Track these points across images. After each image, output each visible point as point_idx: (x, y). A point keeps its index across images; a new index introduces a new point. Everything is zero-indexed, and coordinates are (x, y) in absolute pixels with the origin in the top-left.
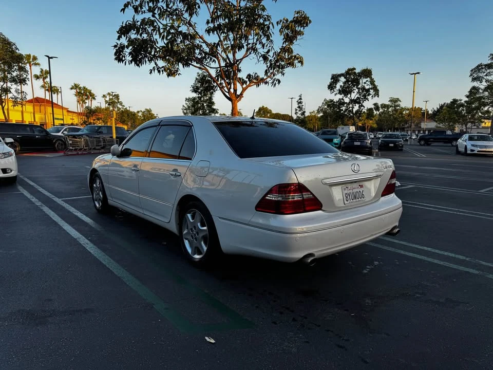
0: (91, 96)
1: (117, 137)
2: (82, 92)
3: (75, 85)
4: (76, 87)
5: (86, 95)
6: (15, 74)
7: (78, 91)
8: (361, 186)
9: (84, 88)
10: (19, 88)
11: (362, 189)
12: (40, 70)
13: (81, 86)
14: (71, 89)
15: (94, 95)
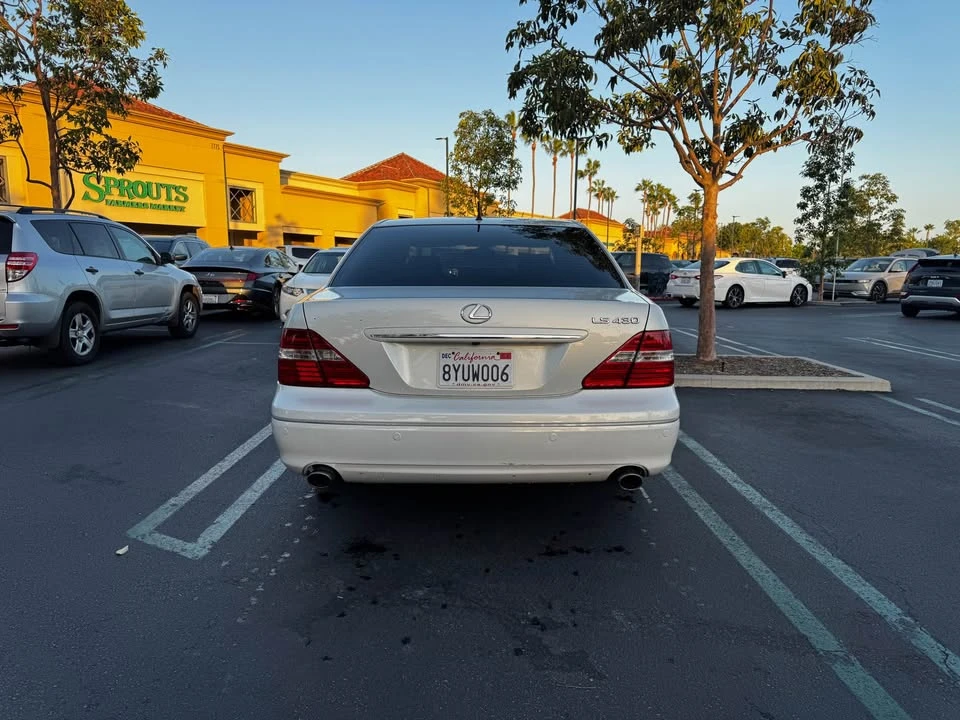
0: (669, 200)
1: (642, 274)
2: (655, 194)
3: (644, 182)
4: (645, 185)
5: (663, 200)
6: (501, 173)
7: (648, 192)
8: (507, 356)
9: (659, 185)
10: (506, 195)
11: (505, 362)
12: (587, 162)
13: (655, 183)
14: (637, 190)
15: (675, 198)
